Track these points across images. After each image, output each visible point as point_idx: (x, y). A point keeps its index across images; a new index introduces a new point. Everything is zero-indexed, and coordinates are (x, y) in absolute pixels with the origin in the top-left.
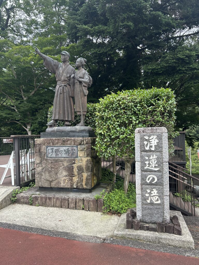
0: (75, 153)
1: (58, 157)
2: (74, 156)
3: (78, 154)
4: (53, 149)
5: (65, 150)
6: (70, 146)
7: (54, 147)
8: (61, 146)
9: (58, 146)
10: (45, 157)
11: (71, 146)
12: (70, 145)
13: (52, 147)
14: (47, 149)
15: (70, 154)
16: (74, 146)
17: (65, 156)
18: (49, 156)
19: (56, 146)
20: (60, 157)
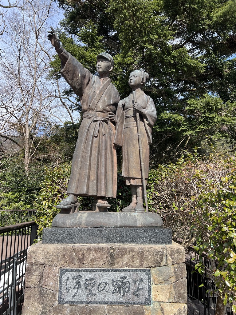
0: (142, 289)
1: (94, 303)
2: (140, 301)
3: (153, 293)
4: (81, 277)
5: (113, 281)
6: (129, 271)
7: (84, 271)
8: (104, 270)
9: (94, 270)
10: (55, 301)
11: (132, 270)
12: (127, 268)
13: (79, 271)
14: (61, 278)
15: (127, 292)
16: (141, 271)
17: (115, 300)
18: (68, 298)
19: (88, 270)
20: (100, 303)
